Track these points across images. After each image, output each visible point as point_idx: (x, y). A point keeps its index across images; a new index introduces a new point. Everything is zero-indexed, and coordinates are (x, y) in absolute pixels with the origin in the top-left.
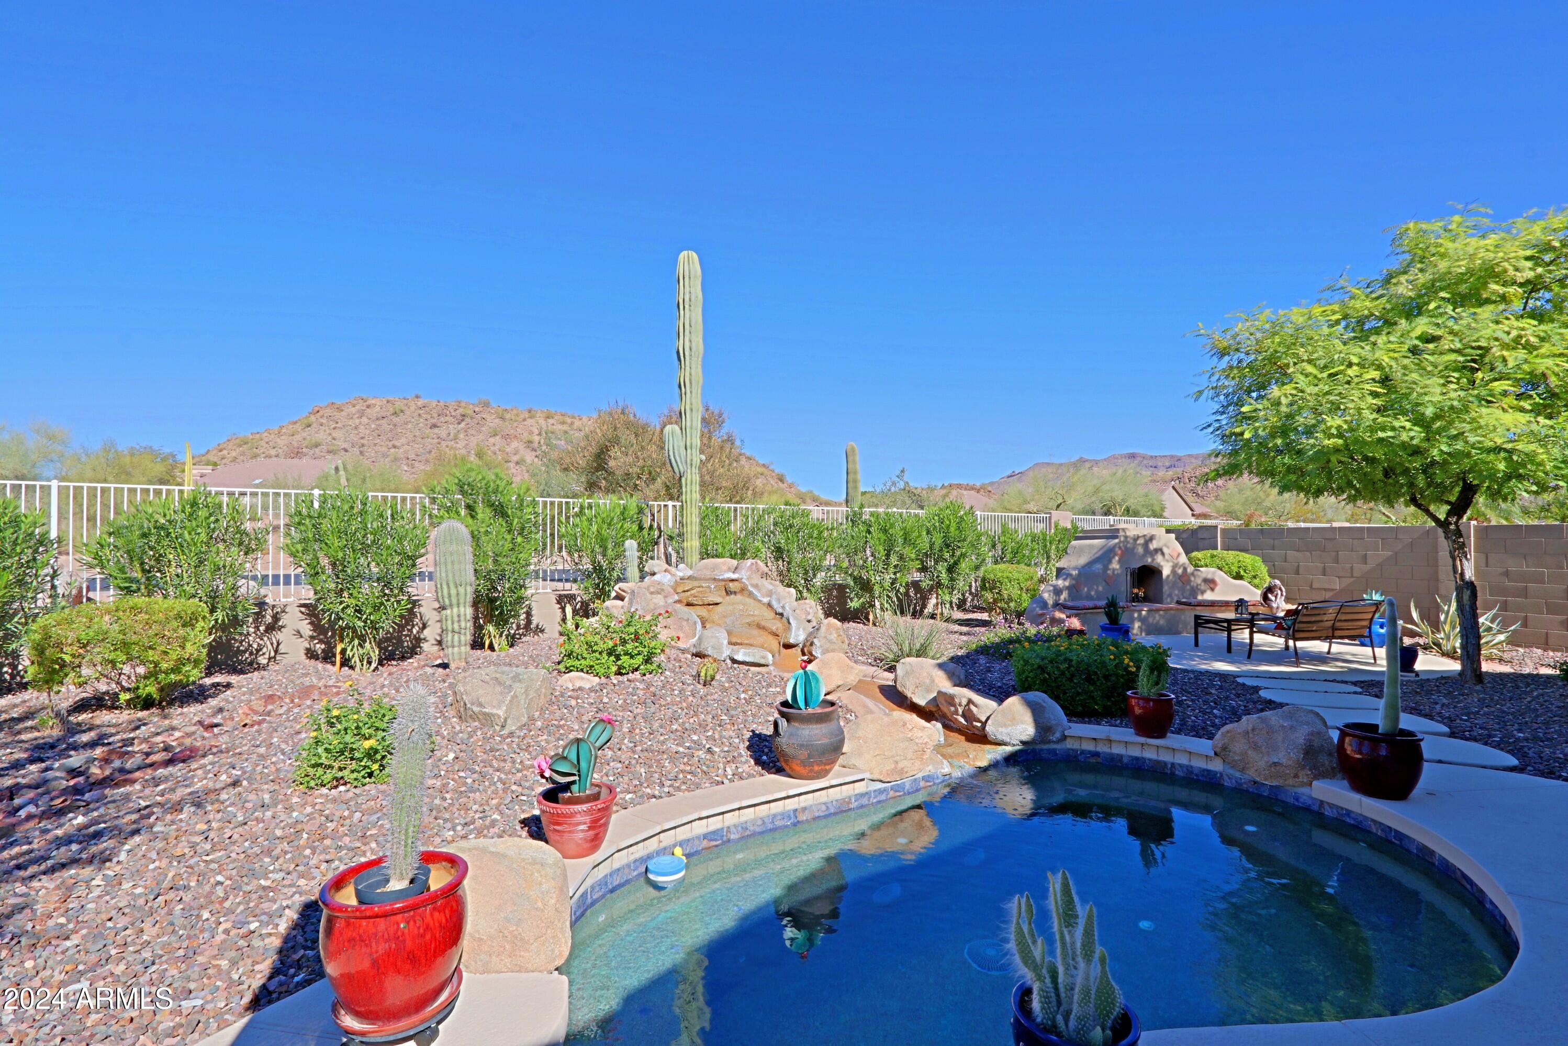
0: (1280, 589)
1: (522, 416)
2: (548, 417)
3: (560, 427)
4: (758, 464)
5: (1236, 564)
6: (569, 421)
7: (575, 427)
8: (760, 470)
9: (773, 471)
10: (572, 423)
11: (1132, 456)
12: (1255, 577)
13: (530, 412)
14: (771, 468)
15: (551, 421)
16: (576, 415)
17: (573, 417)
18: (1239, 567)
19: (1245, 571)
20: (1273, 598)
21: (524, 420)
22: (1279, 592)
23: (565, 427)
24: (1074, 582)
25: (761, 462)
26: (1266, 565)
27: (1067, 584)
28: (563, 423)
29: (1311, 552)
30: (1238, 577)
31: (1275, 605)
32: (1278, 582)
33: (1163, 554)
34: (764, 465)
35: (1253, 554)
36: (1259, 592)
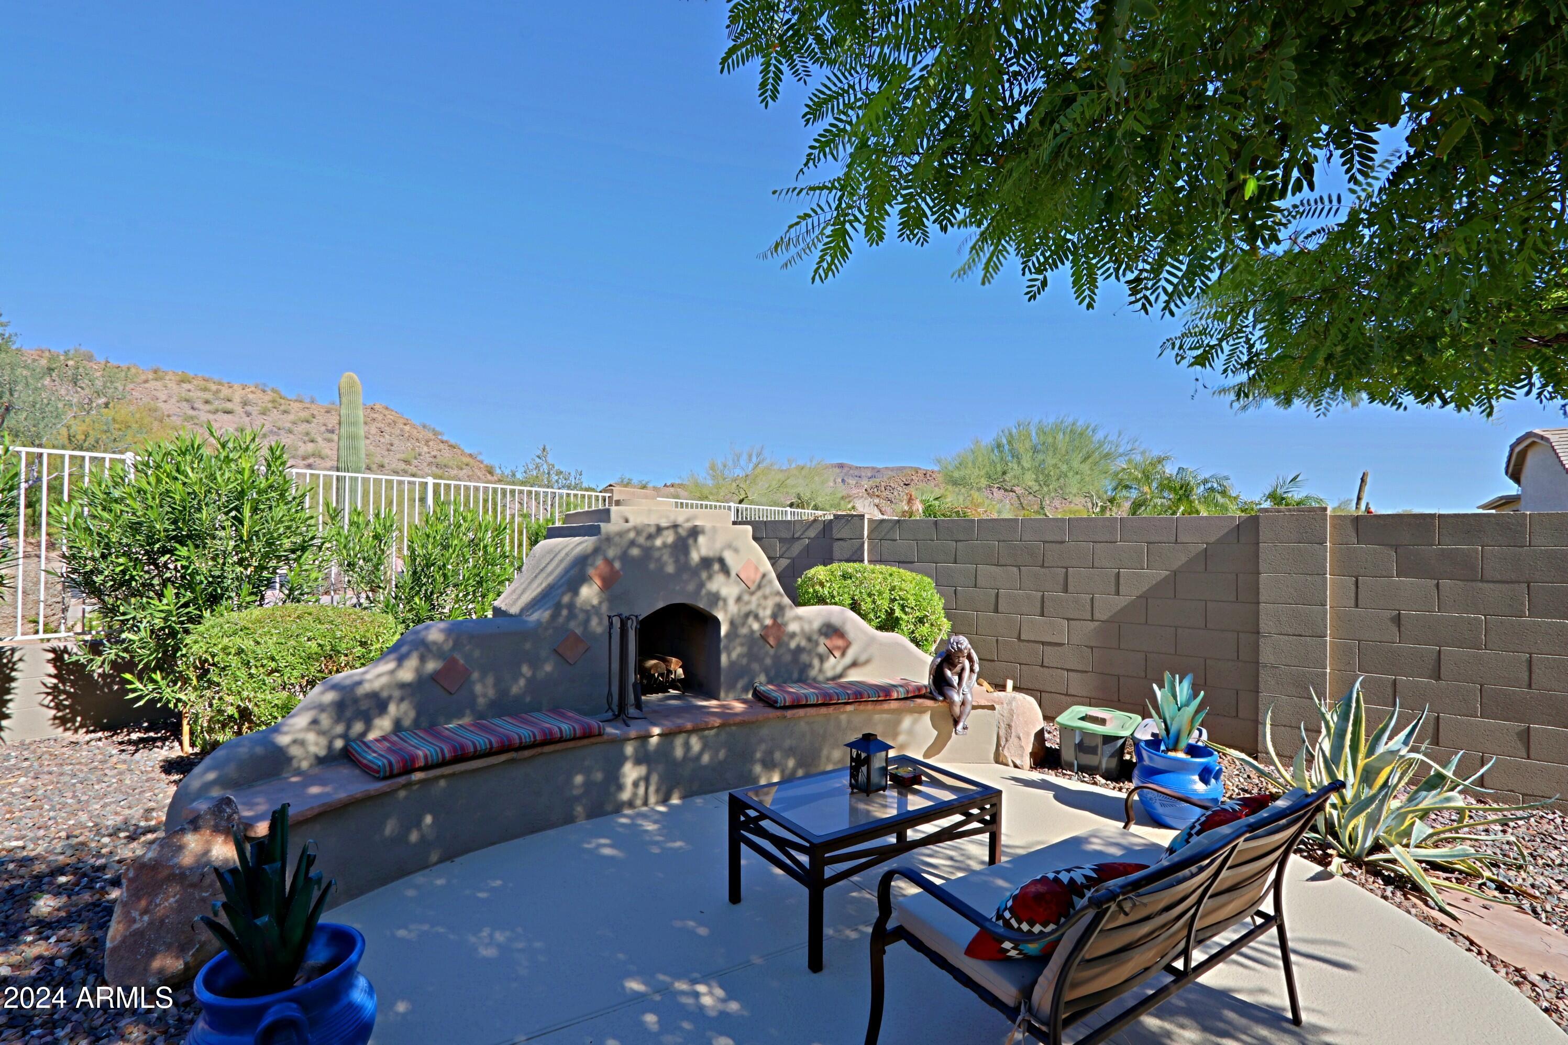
0: (970, 658)
1: (143, 377)
2: (183, 381)
3: (200, 394)
4: (463, 454)
5: (887, 595)
6: (214, 387)
7: (222, 395)
8: (466, 460)
9: (481, 462)
10: (218, 391)
11: (841, 466)
12: (921, 621)
13: (155, 372)
14: (479, 458)
15: (186, 386)
16: (225, 381)
17: (220, 384)
18: (893, 600)
19: (903, 608)
20: (955, 680)
21: (146, 381)
22: (967, 664)
23: (208, 396)
24: (432, 666)
25: (468, 451)
26: (942, 594)
27: (407, 674)
28: (205, 389)
29: (1019, 567)
30: (889, 624)
31: (957, 698)
32: (965, 643)
33: (725, 570)
34: (471, 455)
35: (918, 571)
36: (928, 659)
